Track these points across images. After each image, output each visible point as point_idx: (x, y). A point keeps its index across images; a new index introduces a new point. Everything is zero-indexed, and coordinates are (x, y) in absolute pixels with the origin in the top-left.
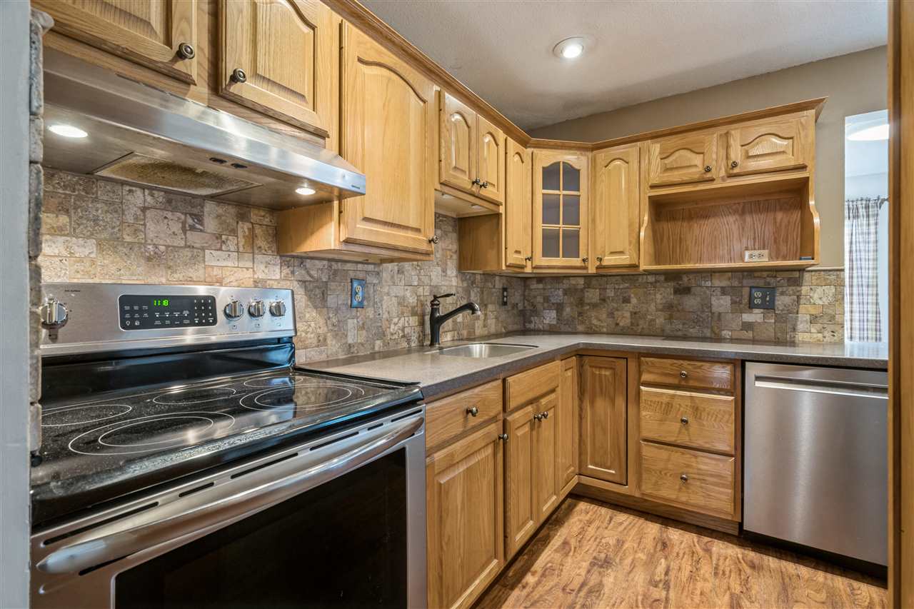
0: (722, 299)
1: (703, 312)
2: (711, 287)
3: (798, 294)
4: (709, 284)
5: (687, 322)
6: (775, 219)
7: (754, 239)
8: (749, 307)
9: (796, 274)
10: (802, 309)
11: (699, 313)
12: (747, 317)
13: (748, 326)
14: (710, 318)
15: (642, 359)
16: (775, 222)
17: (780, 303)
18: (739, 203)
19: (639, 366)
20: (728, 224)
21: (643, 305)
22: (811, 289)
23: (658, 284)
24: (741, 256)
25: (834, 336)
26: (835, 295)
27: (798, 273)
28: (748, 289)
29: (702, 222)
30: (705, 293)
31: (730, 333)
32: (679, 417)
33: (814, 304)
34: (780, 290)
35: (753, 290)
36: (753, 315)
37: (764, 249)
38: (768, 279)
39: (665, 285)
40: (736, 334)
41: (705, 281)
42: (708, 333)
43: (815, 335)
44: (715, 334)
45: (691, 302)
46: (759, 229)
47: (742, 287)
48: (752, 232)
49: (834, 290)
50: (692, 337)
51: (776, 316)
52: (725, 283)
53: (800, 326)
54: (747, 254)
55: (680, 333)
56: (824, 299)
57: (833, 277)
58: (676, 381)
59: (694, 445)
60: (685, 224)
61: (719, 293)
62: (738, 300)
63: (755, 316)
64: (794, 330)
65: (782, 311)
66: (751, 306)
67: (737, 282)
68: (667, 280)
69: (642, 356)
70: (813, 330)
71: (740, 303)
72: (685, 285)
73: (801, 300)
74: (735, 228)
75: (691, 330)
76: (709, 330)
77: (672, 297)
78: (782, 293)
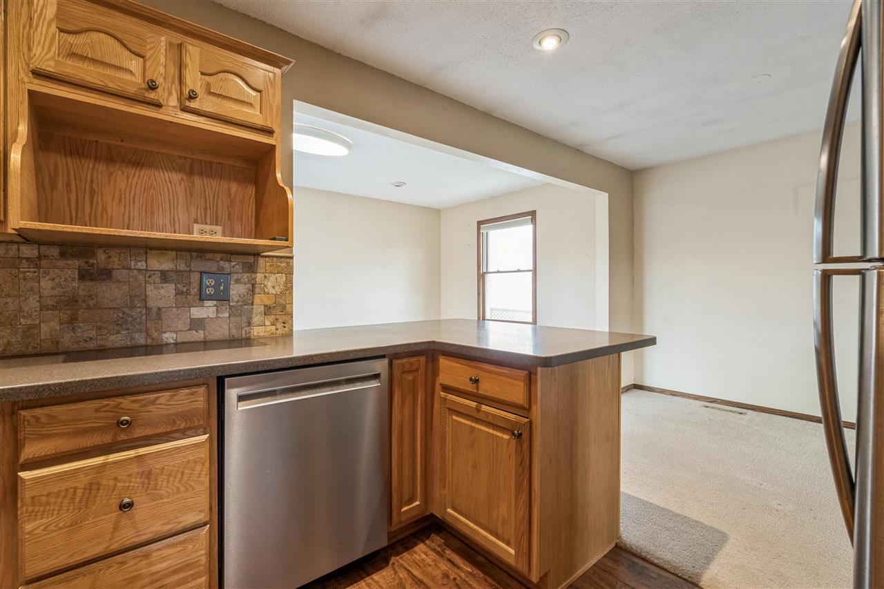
0: (163, 287)
1: (133, 307)
2: (146, 270)
3: (253, 282)
4: (141, 265)
5: (105, 325)
6: (229, 190)
7: (205, 210)
8: (200, 299)
9: (251, 259)
10: (257, 299)
11: (126, 310)
12: (197, 313)
13: (197, 324)
14: (144, 317)
15: (23, 413)
16: (229, 194)
17: (234, 292)
18: (186, 158)
19: (15, 430)
20: (169, 182)
21: (9, 300)
22: (265, 276)
23: (44, 262)
24: (189, 229)
25: (285, 327)
26: (286, 283)
27: (252, 257)
28: (197, 275)
29: (131, 171)
30: (136, 279)
31: (175, 336)
32: (114, 502)
33: (268, 293)
34: (235, 277)
35: (205, 276)
36: (205, 309)
37: (217, 225)
38: (222, 263)
39: (61, 263)
40: (183, 337)
41: (137, 261)
42: (141, 339)
43: (269, 328)
44: (153, 339)
45: (110, 293)
46: (212, 198)
47: (190, 271)
48: (203, 199)
49: (285, 279)
50: (113, 349)
51: (230, 309)
52: (167, 265)
53: (256, 319)
54: (196, 227)
55: (92, 345)
56: (277, 288)
57: (284, 264)
58: (107, 438)
59: (144, 538)
60: (101, 167)
61: (158, 280)
62: (185, 289)
63: (206, 311)
64: (249, 324)
65: (237, 302)
66: (202, 298)
67: (183, 266)
68: (63, 255)
69: (23, 409)
70: (267, 323)
71: (188, 293)
72: (101, 266)
73: (256, 290)
74: (180, 190)
75: (113, 338)
76: (143, 335)
77: (75, 284)
78: (238, 281)
